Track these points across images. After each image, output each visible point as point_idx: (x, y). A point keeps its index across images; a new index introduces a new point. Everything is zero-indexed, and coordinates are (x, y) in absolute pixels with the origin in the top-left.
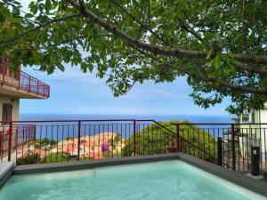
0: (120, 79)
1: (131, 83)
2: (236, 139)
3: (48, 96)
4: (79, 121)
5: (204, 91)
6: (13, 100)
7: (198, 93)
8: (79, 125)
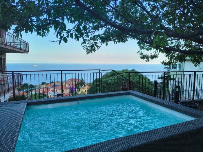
0: (92, 42)
1: (99, 44)
2: (166, 82)
3: (28, 51)
4: (62, 71)
5: (147, 49)
7: (143, 50)
8: (62, 74)
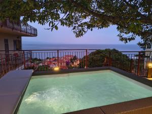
1: (86, 30)
3: (36, 35)
5: (126, 33)
6: (18, 38)
7: (122, 34)
8: (58, 52)
